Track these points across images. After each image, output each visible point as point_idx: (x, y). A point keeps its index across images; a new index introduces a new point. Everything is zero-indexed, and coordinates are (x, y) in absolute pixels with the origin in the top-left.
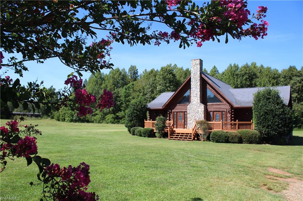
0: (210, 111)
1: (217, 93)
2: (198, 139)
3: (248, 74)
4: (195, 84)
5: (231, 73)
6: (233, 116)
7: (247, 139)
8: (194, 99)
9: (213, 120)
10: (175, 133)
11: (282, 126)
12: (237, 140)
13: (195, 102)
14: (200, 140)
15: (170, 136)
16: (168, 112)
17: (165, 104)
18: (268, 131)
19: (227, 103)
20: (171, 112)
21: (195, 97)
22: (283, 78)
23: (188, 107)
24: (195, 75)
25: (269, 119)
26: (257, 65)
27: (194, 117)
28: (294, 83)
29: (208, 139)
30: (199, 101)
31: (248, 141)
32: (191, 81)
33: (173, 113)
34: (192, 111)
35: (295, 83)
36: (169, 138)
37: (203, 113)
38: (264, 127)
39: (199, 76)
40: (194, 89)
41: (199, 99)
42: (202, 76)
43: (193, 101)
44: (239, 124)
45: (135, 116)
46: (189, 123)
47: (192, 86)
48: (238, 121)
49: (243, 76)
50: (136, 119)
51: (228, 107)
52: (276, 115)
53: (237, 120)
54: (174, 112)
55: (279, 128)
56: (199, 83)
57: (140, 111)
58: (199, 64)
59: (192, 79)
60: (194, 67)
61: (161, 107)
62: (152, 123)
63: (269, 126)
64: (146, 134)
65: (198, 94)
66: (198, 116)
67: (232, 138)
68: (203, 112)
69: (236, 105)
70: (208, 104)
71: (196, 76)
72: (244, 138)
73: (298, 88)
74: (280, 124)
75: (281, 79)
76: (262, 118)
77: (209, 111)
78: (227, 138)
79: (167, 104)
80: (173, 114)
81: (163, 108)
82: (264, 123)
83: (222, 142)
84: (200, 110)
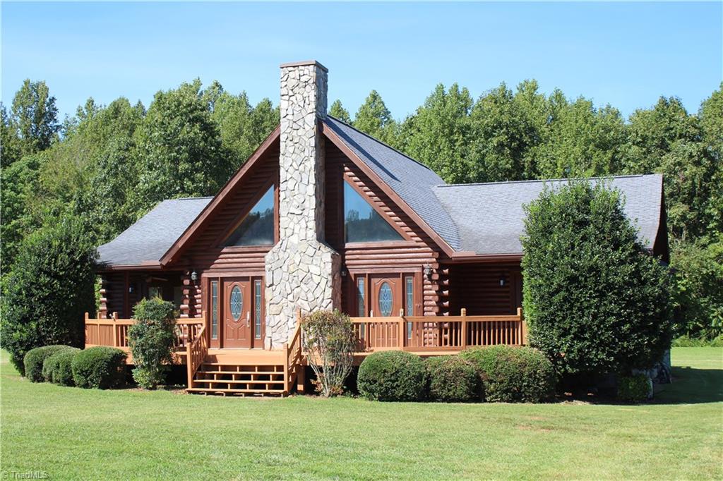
0: (356, 275)
1: (382, 204)
2: (311, 390)
3: (507, 126)
4: (294, 164)
5: (441, 122)
6: (446, 292)
7: (501, 382)
8: (291, 226)
9: (370, 309)
10: (216, 368)
11: (632, 330)
12: (461, 388)
13: (295, 240)
14: (318, 394)
15: (194, 378)
16: (187, 282)
17: (174, 245)
18: (580, 350)
19: (424, 244)
20: (198, 281)
21: (295, 219)
22: (638, 144)
23: (268, 257)
24: (295, 126)
25: (585, 304)
26: (539, 92)
27: (290, 297)
28: (675, 165)
29: (350, 387)
30: (312, 234)
31: (506, 392)
32: (282, 151)
33: (204, 283)
34: (286, 276)
35: (679, 164)
36: (190, 388)
37: (330, 284)
38: (565, 333)
39: (313, 133)
40: (290, 184)
41: (312, 224)
42: (324, 132)
43: (289, 232)
44: (469, 324)
45: (42, 300)
46: (272, 323)
47: (282, 171)
48: (468, 314)
49: (488, 135)
50: (49, 314)
51: (427, 259)
52: (610, 286)
53: (463, 310)
54: (210, 279)
55: (624, 337)
56: (312, 162)
57: (67, 276)
58: (311, 82)
59: (282, 145)
60: (291, 93)
61: (154, 261)
62: (117, 326)
63: (582, 329)
64: (94, 374)
65: (307, 204)
66: (310, 295)
67: (445, 382)
68: (330, 278)
69: (458, 251)
70: (348, 245)
71: (301, 132)
72: (491, 382)
73: (690, 182)
74: (624, 323)
75: (630, 147)
76: (556, 299)
77: (352, 272)
78: (424, 382)
79: (180, 245)
80: (206, 288)
81: (164, 263)
82: (564, 318)
83: (404, 398)
84: (314, 269)
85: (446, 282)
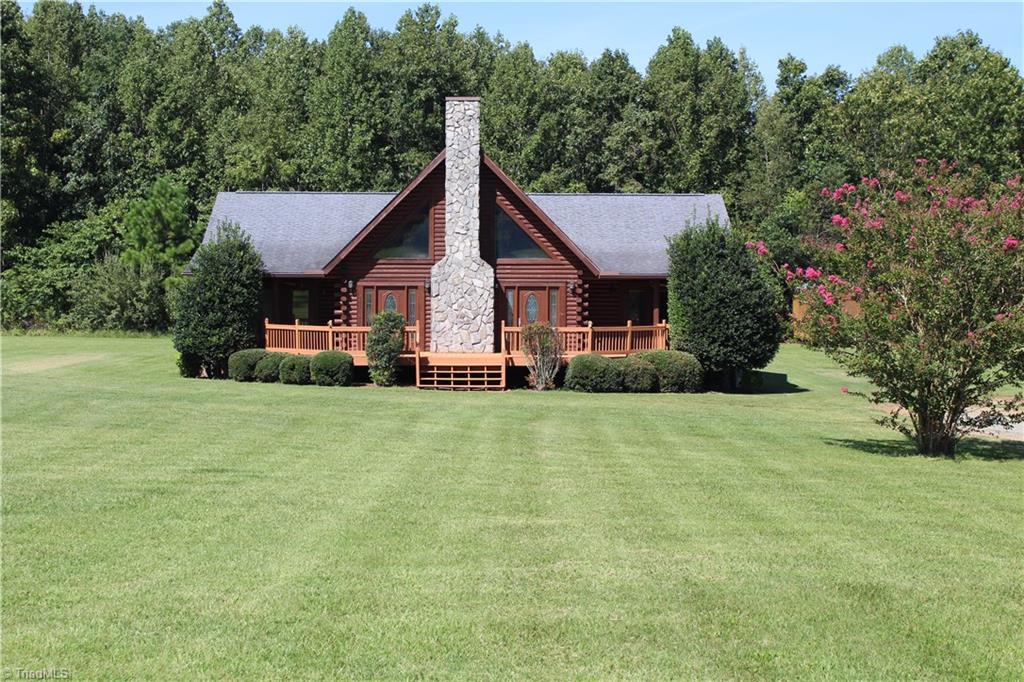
0: (507, 288)
1: (531, 226)
4: (460, 190)
6: (586, 304)
7: (672, 378)
8: (457, 243)
9: (518, 317)
10: (432, 368)
11: (761, 339)
12: (646, 382)
13: (460, 256)
14: (532, 388)
15: (422, 375)
16: (344, 290)
17: (336, 257)
18: (725, 354)
19: (567, 262)
20: (354, 290)
21: (460, 237)
22: (583, 106)
23: (434, 270)
24: (460, 155)
25: (731, 320)
27: (455, 306)
28: (628, 135)
30: (476, 252)
31: (674, 385)
32: (447, 177)
33: (360, 290)
34: (451, 287)
36: (418, 384)
37: (492, 296)
38: (714, 341)
39: (478, 162)
40: (456, 207)
41: (476, 243)
42: (485, 162)
43: (454, 249)
45: (234, 307)
46: (437, 329)
47: (447, 194)
48: (633, 325)
50: (241, 320)
51: (573, 278)
52: (747, 307)
54: (365, 287)
55: (754, 345)
56: (477, 188)
57: (250, 284)
58: (476, 116)
59: (448, 172)
60: (456, 125)
61: (316, 268)
63: (728, 339)
64: (339, 375)
65: (471, 225)
66: (473, 305)
67: (636, 378)
68: (492, 290)
69: (605, 269)
70: (500, 261)
71: (466, 161)
72: (664, 377)
73: (645, 156)
74: (755, 334)
75: (574, 109)
76: (708, 315)
77: (503, 285)
79: (343, 257)
80: (361, 295)
81: (327, 272)
82: (713, 330)
83: (609, 390)
84: (477, 283)
85: (587, 295)
